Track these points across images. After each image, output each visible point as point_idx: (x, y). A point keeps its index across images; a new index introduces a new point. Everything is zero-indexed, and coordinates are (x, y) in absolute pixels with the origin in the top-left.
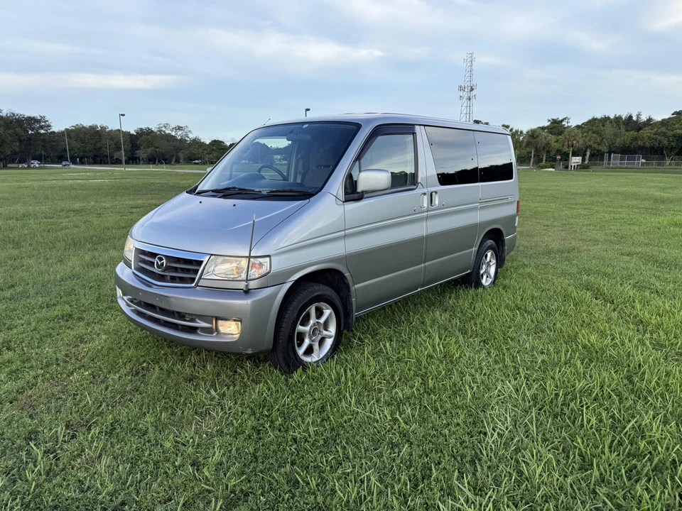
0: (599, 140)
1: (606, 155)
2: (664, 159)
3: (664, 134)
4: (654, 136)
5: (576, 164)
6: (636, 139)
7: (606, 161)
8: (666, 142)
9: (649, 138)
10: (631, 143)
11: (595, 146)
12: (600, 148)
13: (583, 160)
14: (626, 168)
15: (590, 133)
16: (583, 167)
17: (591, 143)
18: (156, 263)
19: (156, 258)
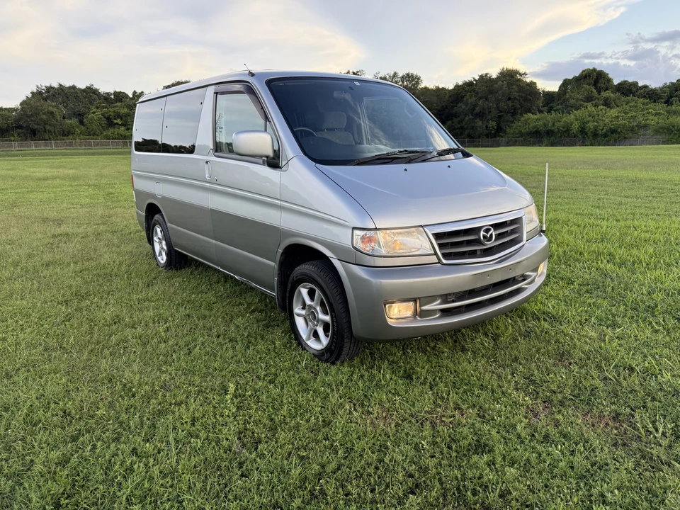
18: (482, 238)
19: (482, 233)
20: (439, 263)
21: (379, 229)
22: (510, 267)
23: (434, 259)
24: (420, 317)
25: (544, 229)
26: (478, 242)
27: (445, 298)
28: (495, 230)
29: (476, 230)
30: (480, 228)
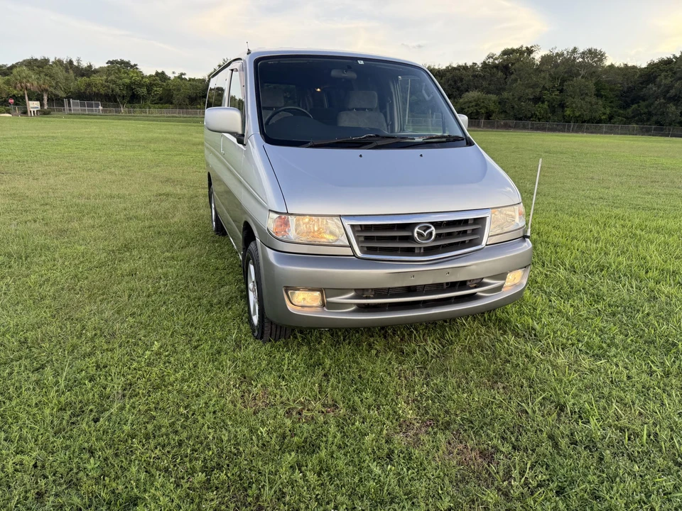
0: (54, 83)
1: (66, 101)
2: (118, 107)
3: (115, 83)
4: (106, 84)
5: (35, 110)
6: (89, 85)
7: (66, 107)
8: (118, 90)
9: (102, 85)
10: (86, 89)
11: (51, 89)
12: (57, 92)
13: (42, 105)
14: (88, 115)
15: (42, 75)
16: (43, 113)
17: (47, 87)
18: (416, 235)
19: (416, 229)
20: (354, 256)
21: (292, 214)
22: (448, 270)
23: (349, 251)
24: (328, 309)
25: (529, 234)
26: (410, 239)
27: (361, 293)
28: (436, 228)
29: (410, 227)
30: (415, 225)
